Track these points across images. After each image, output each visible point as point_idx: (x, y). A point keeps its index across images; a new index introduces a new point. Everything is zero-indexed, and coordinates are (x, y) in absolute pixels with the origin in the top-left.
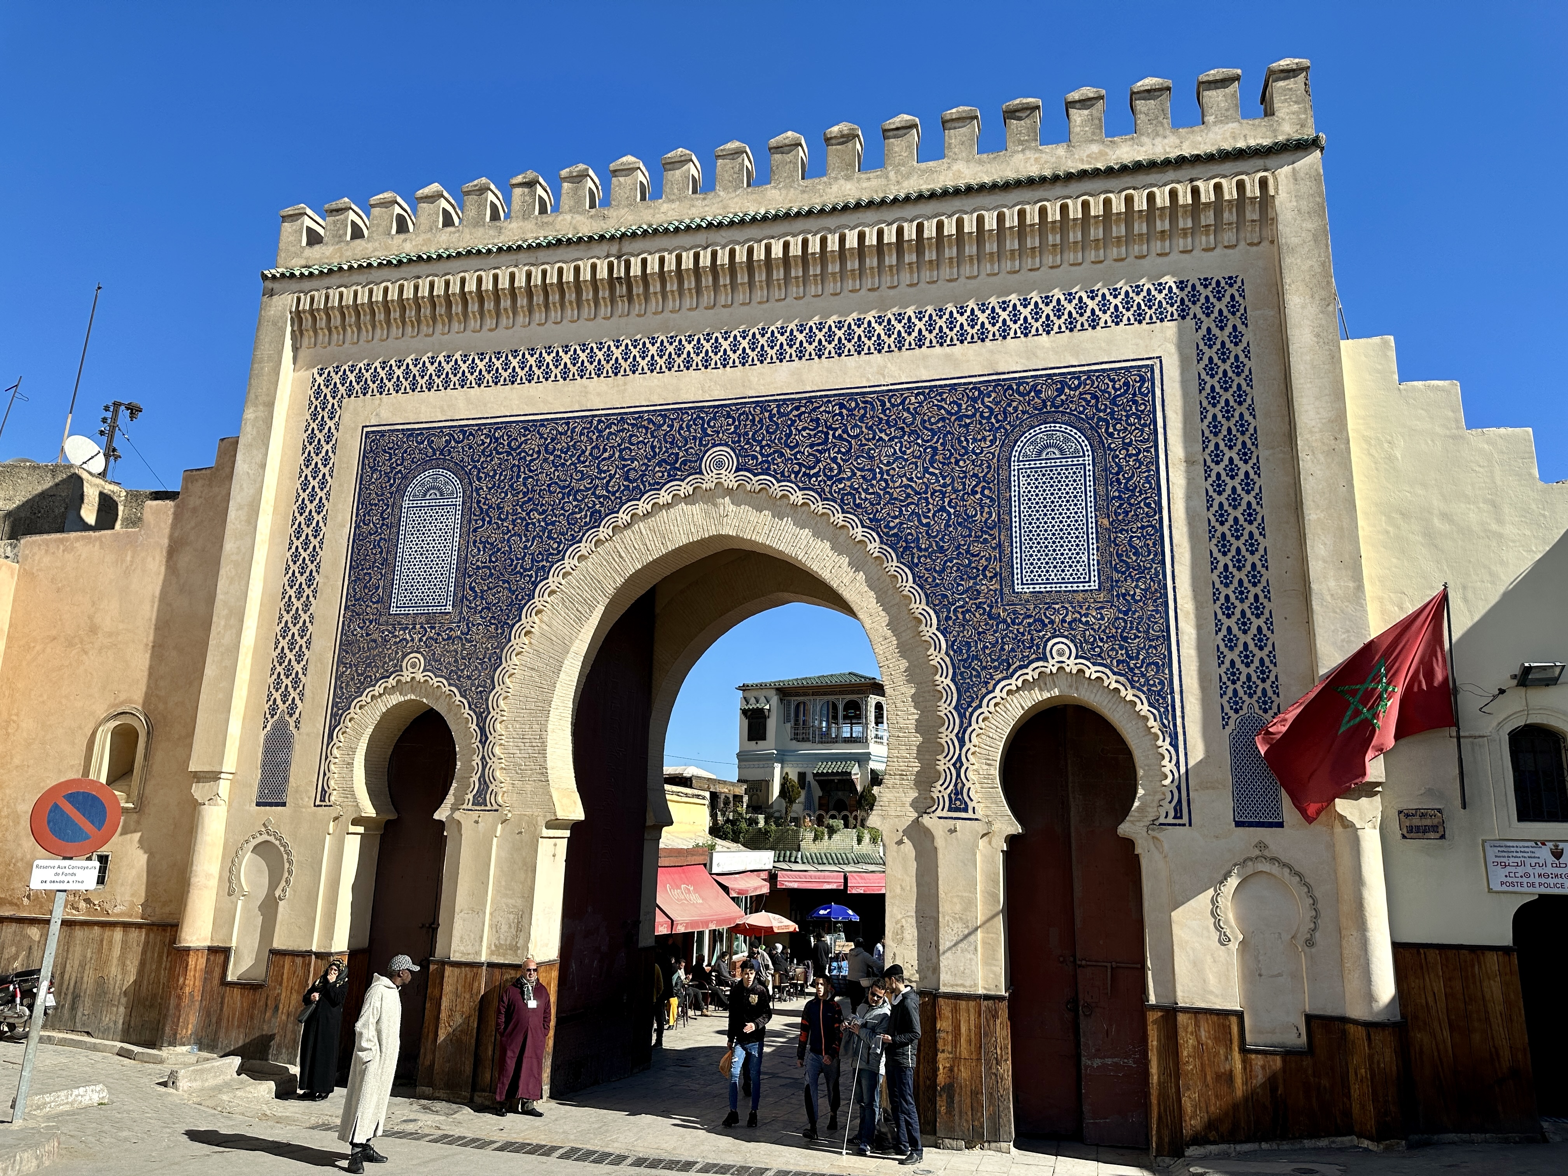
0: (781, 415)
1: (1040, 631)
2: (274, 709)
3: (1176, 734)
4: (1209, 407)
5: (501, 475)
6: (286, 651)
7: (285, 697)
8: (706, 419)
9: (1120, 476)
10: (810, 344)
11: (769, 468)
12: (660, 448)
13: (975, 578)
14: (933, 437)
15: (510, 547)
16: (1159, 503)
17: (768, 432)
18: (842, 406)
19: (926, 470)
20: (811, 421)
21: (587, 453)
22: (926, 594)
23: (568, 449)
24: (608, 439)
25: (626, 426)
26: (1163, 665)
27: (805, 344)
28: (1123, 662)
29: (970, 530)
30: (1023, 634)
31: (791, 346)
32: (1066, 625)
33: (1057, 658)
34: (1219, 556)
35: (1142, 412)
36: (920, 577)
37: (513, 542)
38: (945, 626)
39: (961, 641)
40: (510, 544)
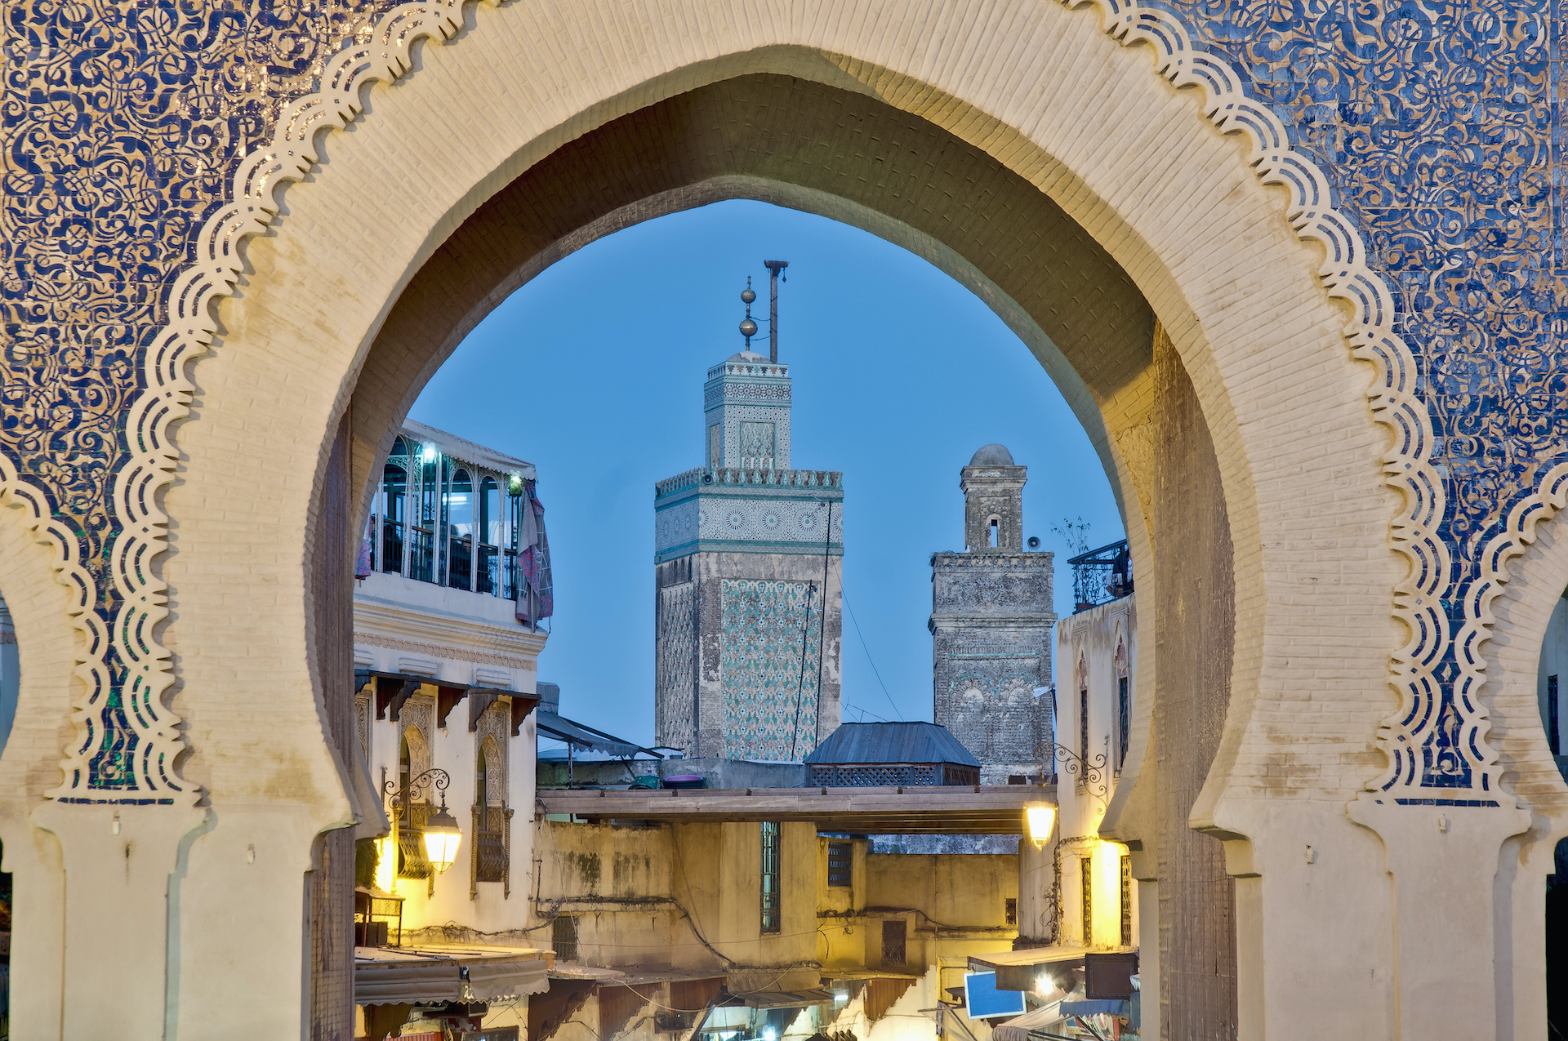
13: (1492, 199)
22: (1366, 236)
29: (1482, 70)
36: (1349, 191)
37: (149, 27)
38: (1413, 322)
39: (1453, 363)
40: (139, 32)
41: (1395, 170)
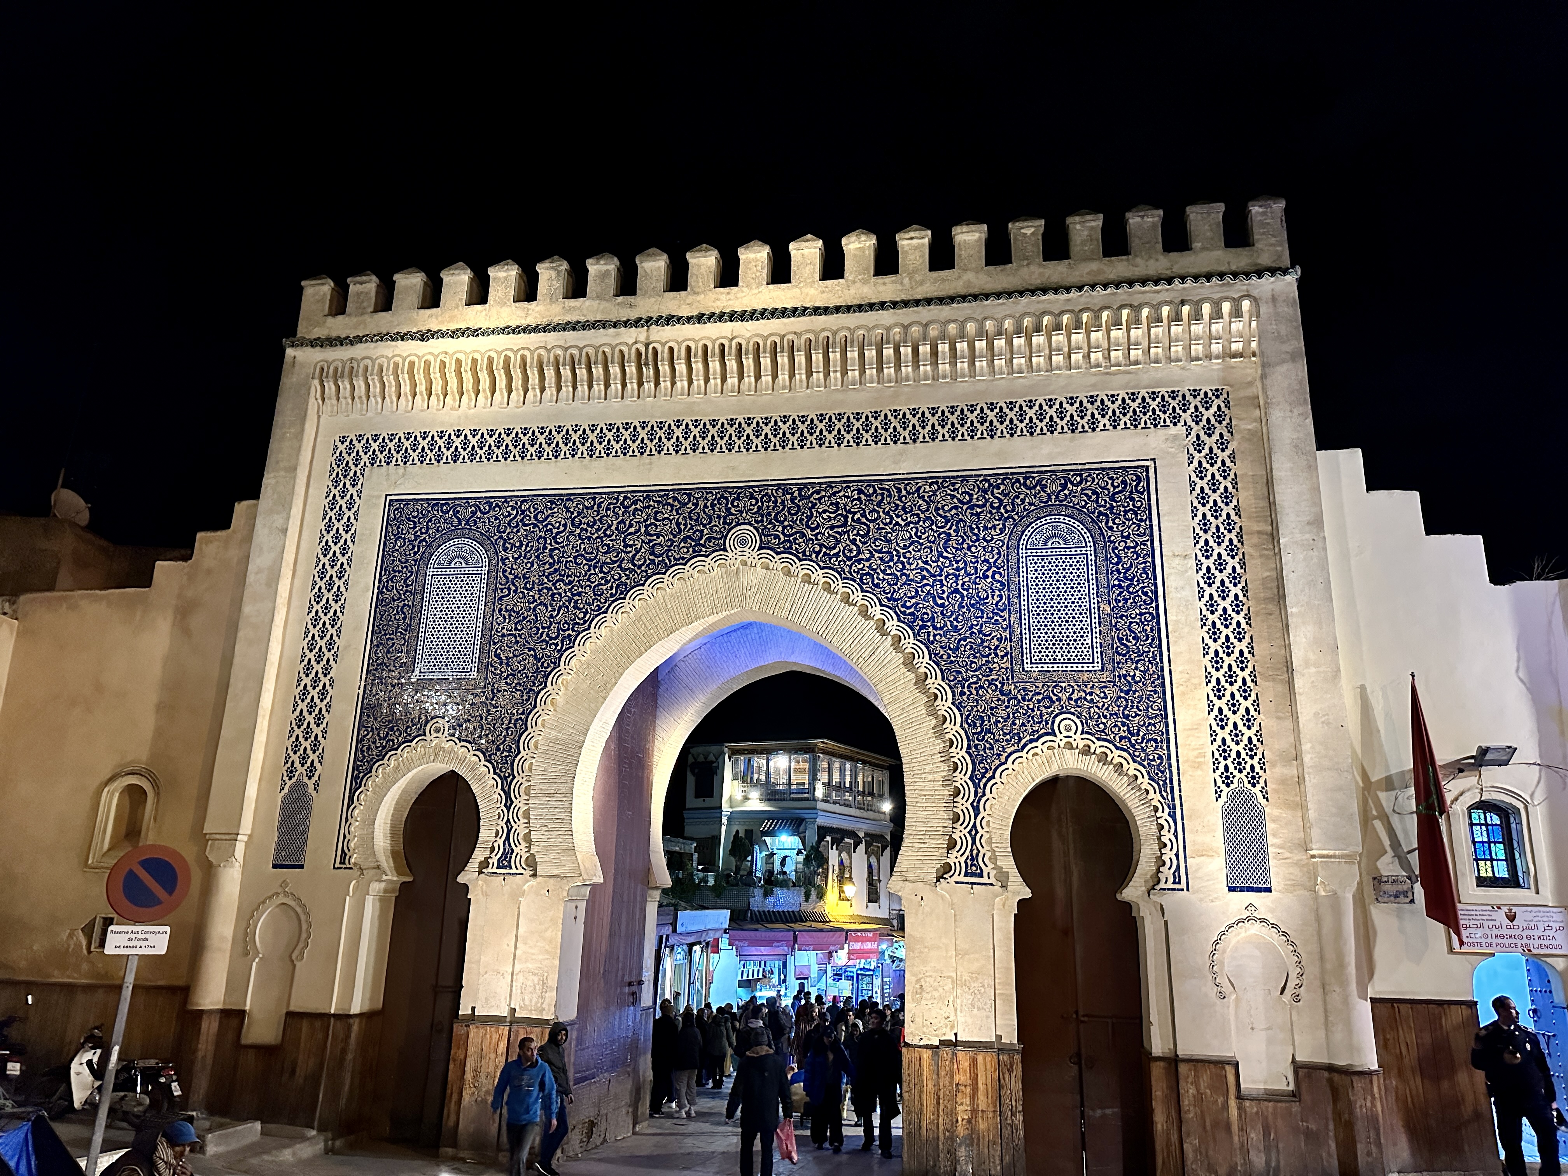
0: (802, 498)
1: (1049, 707)
2: (291, 772)
3: (1174, 805)
4: (1199, 506)
5: (527, 546)
6: (305, 713)
7: (303, 759)
8: (730, 499)
9: (1120, 567)
10: (830, 432)
11: (791, 547)
12: (685, 525)
13: (988, 656)
14: (946, 523)
15: (536, 616)
16: (1156, 592)
17: (789, 513)
18: (860, 492)
19: (940, 555)
20: (831, 504)
21: (613, 528)
22: (941, 670)
23: (595, 523)
24: (634, 514)
25: (651, 503)
26: (1162, 741)
27: (825, 433)
28: (1125, 738)
29: (982, 611)
30: (1033, 711)
31: (811, 434)
32: (1072, 702)
33: (1065, 733)
34: (1210, 642)
35: (1139, 508)
36: (935, 654)
37: (539, 611)
38: (959, 701)
39: (974, 716)
41: (952, 646)
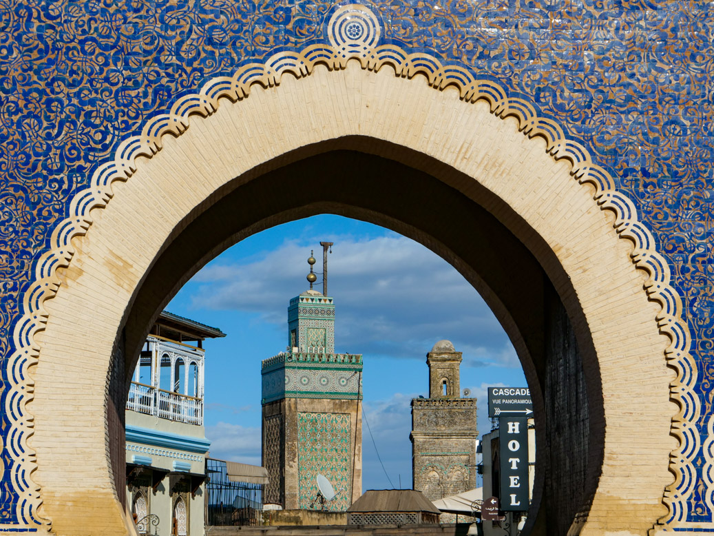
11: (429, 42)
15: (22, 135)
19: (652, 64)
22: (655, 235)
36: (646, 212)
37: (28, 128)
38: (680, 280)
39: (701, 301)
40: (23, 131)
41: (670, 202)
